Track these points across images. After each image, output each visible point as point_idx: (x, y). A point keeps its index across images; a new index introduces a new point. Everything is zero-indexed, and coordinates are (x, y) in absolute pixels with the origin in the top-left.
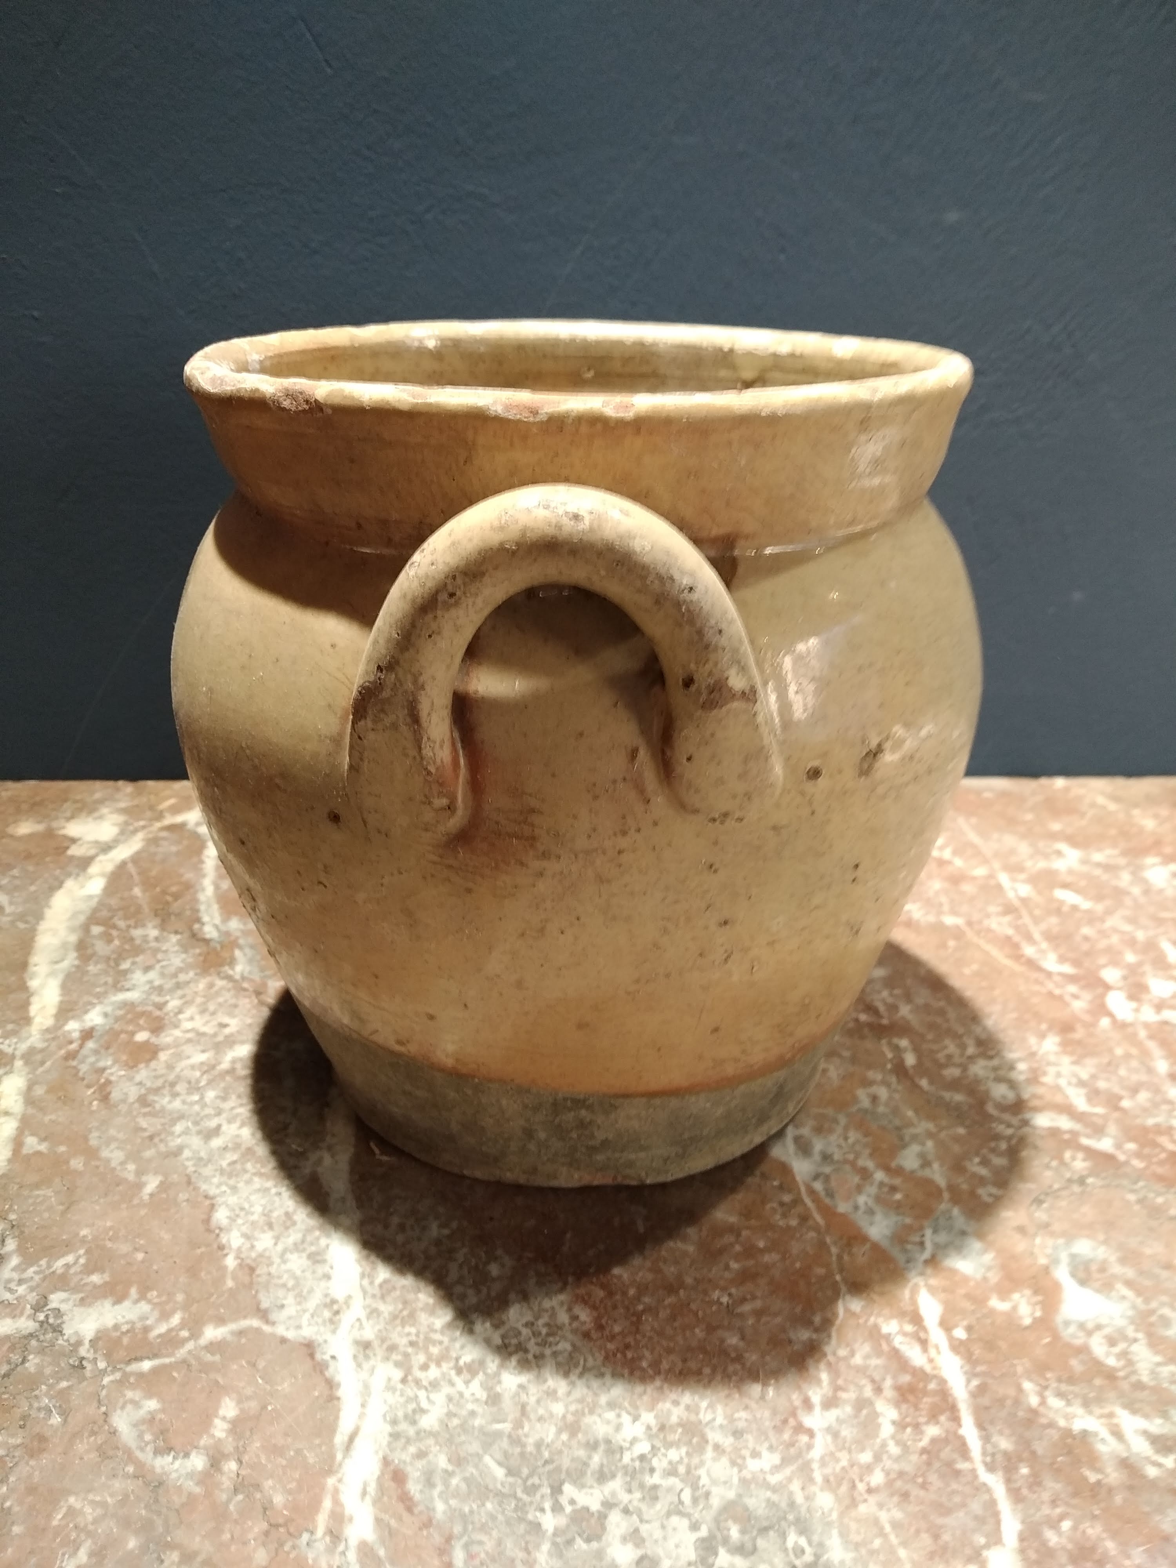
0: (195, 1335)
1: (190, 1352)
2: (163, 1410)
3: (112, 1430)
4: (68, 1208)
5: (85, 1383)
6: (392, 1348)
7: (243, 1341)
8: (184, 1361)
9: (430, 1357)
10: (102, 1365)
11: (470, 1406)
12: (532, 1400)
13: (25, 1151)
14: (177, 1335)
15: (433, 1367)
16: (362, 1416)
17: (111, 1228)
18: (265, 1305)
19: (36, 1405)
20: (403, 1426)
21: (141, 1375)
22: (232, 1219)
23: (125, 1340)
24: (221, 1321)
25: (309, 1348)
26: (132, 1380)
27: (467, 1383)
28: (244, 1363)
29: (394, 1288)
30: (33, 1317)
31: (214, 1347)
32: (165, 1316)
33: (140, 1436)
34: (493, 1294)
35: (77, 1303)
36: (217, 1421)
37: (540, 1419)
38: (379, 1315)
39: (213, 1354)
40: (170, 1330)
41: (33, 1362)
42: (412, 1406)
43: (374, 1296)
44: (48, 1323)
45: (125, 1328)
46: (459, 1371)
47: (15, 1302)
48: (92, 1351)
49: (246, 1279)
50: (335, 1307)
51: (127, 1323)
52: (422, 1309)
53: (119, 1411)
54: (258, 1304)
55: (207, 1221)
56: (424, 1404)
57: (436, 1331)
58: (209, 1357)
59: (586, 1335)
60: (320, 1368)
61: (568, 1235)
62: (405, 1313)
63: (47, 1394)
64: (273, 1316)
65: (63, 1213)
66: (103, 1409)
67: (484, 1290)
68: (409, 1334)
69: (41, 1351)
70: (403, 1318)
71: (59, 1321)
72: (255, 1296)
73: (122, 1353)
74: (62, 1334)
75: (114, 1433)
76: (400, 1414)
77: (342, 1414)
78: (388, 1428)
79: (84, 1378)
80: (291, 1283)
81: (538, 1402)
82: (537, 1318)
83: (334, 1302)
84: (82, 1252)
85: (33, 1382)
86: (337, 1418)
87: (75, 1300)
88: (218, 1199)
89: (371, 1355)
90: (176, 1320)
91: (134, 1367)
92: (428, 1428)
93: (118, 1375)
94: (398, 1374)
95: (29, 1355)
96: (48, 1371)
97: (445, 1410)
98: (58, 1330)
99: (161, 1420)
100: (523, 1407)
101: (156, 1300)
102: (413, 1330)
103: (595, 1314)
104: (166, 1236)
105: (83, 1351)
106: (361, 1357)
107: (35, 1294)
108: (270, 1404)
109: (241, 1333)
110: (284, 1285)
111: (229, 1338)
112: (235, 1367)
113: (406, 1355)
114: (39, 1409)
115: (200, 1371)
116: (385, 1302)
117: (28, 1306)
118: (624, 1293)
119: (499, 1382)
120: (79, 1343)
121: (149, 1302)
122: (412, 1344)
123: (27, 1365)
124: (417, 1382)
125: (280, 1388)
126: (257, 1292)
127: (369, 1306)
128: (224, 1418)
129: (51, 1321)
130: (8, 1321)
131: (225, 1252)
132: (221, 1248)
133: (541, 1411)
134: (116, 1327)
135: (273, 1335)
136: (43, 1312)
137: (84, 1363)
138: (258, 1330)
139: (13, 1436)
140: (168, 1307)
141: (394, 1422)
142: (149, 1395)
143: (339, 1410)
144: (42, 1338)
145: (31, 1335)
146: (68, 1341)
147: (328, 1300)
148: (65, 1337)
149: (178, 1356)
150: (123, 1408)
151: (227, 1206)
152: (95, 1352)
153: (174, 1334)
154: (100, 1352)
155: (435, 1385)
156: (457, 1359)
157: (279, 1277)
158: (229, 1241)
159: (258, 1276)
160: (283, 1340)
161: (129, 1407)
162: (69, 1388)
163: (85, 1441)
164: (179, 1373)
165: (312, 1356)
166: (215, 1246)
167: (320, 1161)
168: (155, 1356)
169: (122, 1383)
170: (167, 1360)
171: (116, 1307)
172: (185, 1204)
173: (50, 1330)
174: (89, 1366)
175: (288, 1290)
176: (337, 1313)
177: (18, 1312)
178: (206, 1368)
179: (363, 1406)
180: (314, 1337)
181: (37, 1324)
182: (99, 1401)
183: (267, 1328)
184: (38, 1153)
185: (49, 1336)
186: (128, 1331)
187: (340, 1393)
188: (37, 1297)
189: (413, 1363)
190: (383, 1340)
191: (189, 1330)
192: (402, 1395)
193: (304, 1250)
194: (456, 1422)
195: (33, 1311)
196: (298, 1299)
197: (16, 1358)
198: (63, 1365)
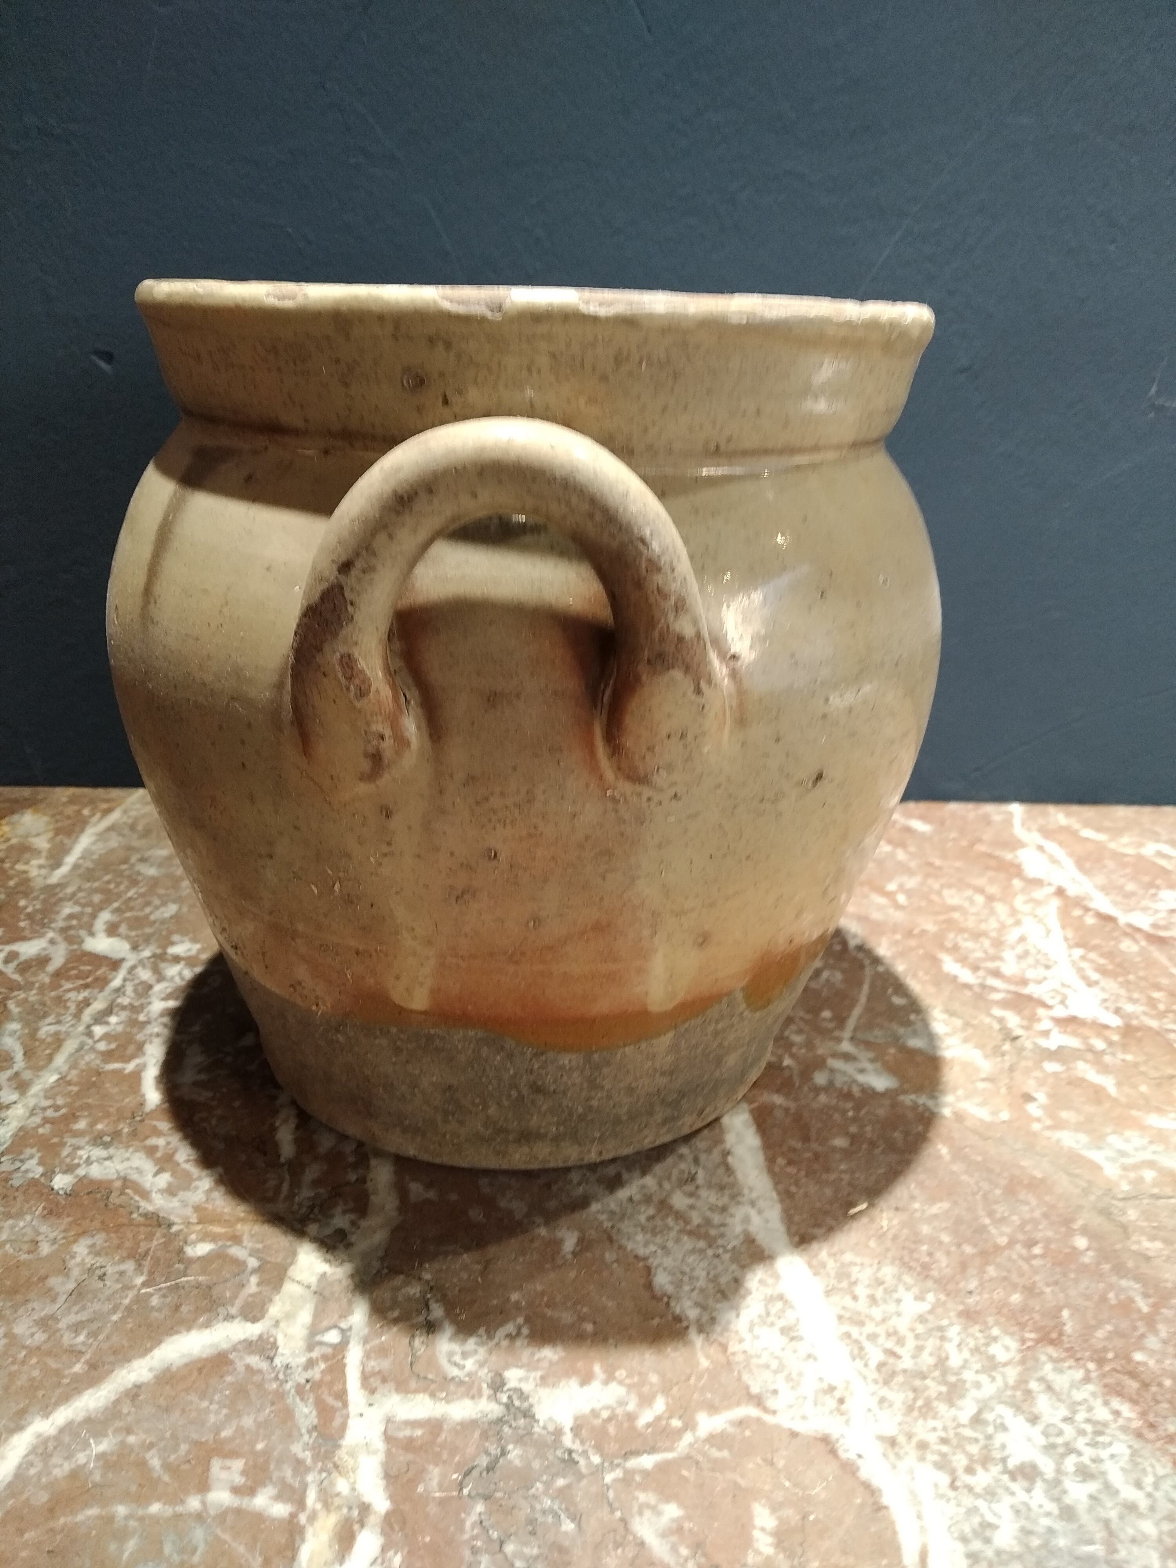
0: (690, 1425)
1: (691, 1445)
2: (688, 1518)
3: (638, 1541)
4: (486, 1268)
5: (584, 1482)
6: (923, 1446)
7: (747, 1433)
8: (689, 1457)
9: (970, 1457)
10: (596, 1459)
11: (1045, 1522)
12: (1113, 1514)
13: (413, 1198)
14: (668, 1424)
15: (980, 1470)
16: (922, 1529)
17: (543, 1293)
18: (755, 1390)
19: (538, 1507)
20: (977, 1545)
21: (646, 1473)
22: (679, 1284)
23: (612, 1430)
24: (713, 1409)
25: (827, 1444)
26: (638, 1478)
27: (1029, 1491)
28: (759, 1460)
29: (894, 1374)
30: (494, 1397)
31: (717, 1440)
32: (646, 1401)
33: (674, 1549)
34: (1011, 1382)
35: (539, 1382)
36: (756, 1533)
37: (1133, 1541)
38: (891, 1406)
39: (720, 1449)
40: (658, 1419)
41: (514, 1454)
42: (976, 1520)
43: (876, 1382)
44: (513, 1405)
45: (605, 1414)
46: (1013, 1476)
47: (467, 1379)
48: (578, 1442)
49: (722, 1358)
50: (837, 1394)
51: (606, 1408)
52: (937, 1398)
53: (637, 1519)
54: (747, 1388)
55: (649, 1286)
56: (990, 1518)
57: (964, 1426)
58: (715, 1453)
59: (1139, 1435)
60: (849, 1469)
61: (1065, 1313)
62: (920, 1403)
63: (546, 1493)
64: (771, 1403)
65: (483, 1273)
66: (618, 1514)
67: (999, 1377)
68: (934, 1429)
69: (519, 1440)
70: (920, 1408)
71: (526, 1404)
72: (739, 1379)
73: (613, 1447)
74: (538, 1421)
75: (642, 1544)
76: (967, 1529)
77: (899, 1527)
78: (961, 1548)
79: (580, 1476)
80: (774, 1365)
81: (1121, 1517)
82: (1075, 1412)
83: (832, 1389)
84: (520, 1320)
85: (525, 1479)
86: (895, 1533)
87: (535, 1379)
88: (651, 1260)
89: (902, 1452)
90: (660, 1405)
91: (633, 1463)
92: (1008, 1549)
93: (618, 1473)
94: (944, 1479)
95: (507, 1445)
96: (536, 1465)
97: (1017, 1526)
98: (528, 1414)
99: (690, 1530)
100: (1107, 1523)
101: (628, 1381)
102: (938, 1424)
103: (1138, 1409)
104: (611, 1304)
105: (568, 1440)
106: (892, 1456)
107: (486, 1370)
108: (812, 1513)
109: (741, 1423)
110: (767, 1366)
111: (731, 1430)
112: (750, 1466)
113: (944, 1455)
114: (544, 1512)
115: (713, 1470)
116: (891, 1389)
117: (485, 1386)
118: (1160, 1385)
119: (1065, 1492)
120: (558, 1432)
121: (621, 1383)
122: (944, 1441)
123: (509, 1456)
124: (970, 1489)
125: (813, 1492)
126: (739, 1373)
127: (874, 1394)
128: (763, 1529)
129: (517, 1403)
130: (467, 1403)
131: (685, 1324)
132: (678, 1319)
133: (1130, 1531)
134: (595, 1413)
135: (777, 1427)
136: (502, 1392)
137: (574, 1455)
138: (758, 1420)
139: (526, 1544)
140: (646, 1389)
141: (964, 1540)
142: (668, 1498)
143: (893, 1523)
144: (514, 1425)
145: (500, 1421)
146: (544, 1428)
147: (825, 1386)
148: (541, 1424)
149: (679, 1449)
150: (641, 1513)
151: (665, 1269)
152: (582, 1443)
153: (664, 1422)
154: (588, 1443)
155: (990, 1494)
156: (1004, 1460)
157: (759, 1356)
158: (683, 1311)
159: (734, 1354)
160: (794, 1435)
161: (647, 1513)
162: (569, 1486)
163: (613, 1553)
164: (689, 1470)
165: (833, 1452)
166: (670, 1317)
167: (747, 1220)
168: (653, 1450)
169: (627, 1480)
170: (669, 1456)
171: (585, 1388)
172: (615, 1265)
173: (519, 1415)
174: (582, 1462)
175: (776, 1372)
176: (841, 1401)
177: (474, 1391)
178: (717, 1466)
179: (919, 1517)
180: (826, 1431)
181: (502, 1408)
182: (610, 1505)
183: (768, 1418)
184: (427, 1202)
185: (522, 1422)
186: (610, 1419)
187: (885, 1500)
188: (490, 1375)
189: (955, 1464)
190: (910, 1436)
191: (680, 1418)
192: (959, 1505)
193: (772, 1324)
194: (1035, 1542)
195: (492, 1392)
196: (791, 1384)
197: (494, 1449)
198: (551, 1457)
